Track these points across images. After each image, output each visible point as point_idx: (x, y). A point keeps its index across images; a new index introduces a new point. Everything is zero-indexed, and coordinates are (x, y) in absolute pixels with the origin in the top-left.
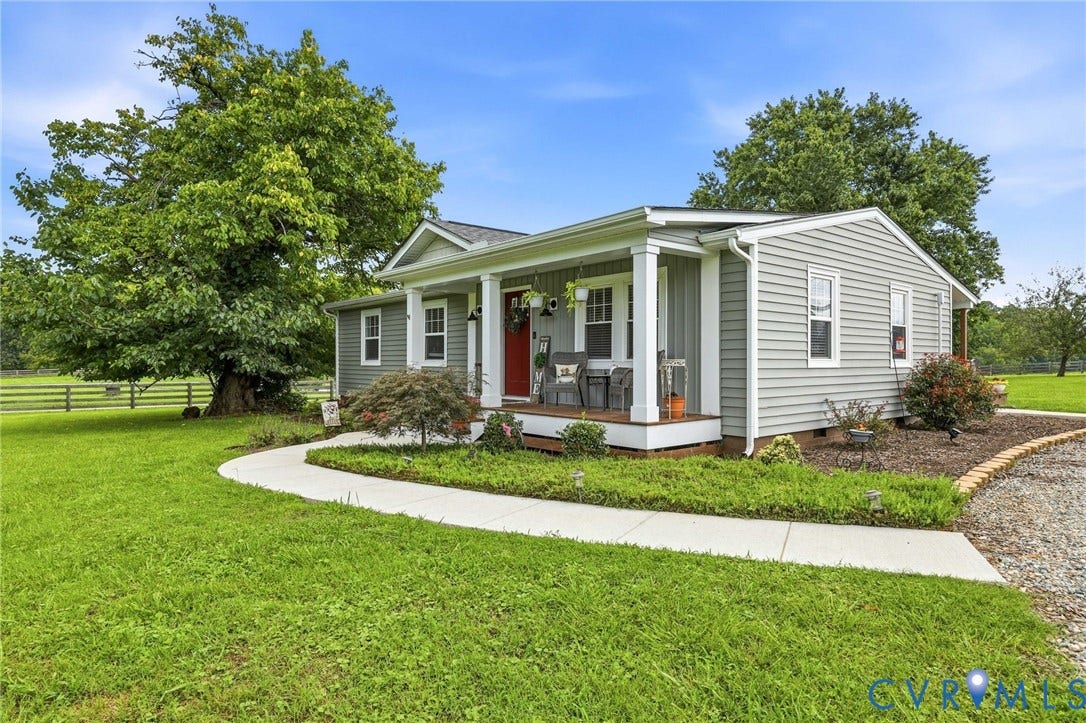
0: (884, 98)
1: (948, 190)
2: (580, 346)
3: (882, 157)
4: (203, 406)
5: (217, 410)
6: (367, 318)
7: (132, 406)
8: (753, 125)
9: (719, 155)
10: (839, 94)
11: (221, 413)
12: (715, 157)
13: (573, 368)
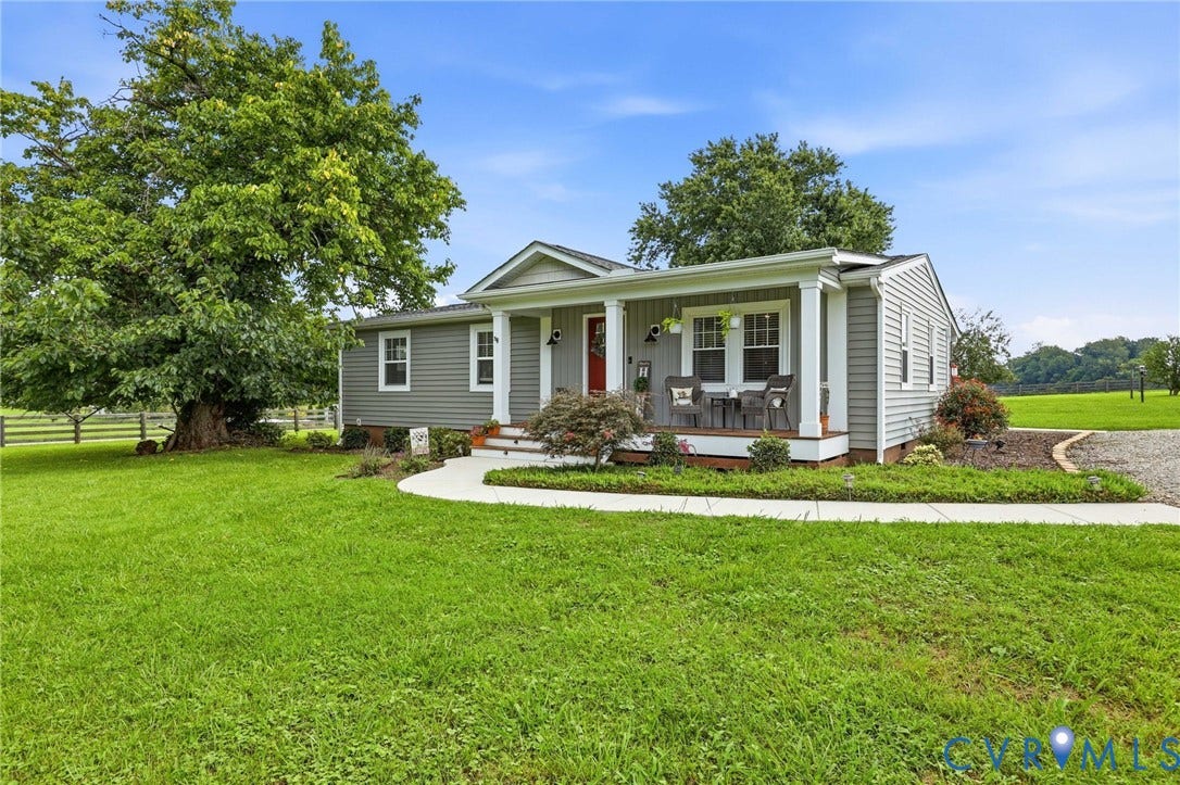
0: (813, 146)
1: (869, 236)
2: (687, 370)
3: (817, 200)
4: (160, 439)
5: (181, 443)
6: (388, 341)
7: (77, 439)
8: (698, 161)
9: (664, 187)
10: (775, 138)
11: (189, 448)
12: (659, 189)
13: (689, 391)
